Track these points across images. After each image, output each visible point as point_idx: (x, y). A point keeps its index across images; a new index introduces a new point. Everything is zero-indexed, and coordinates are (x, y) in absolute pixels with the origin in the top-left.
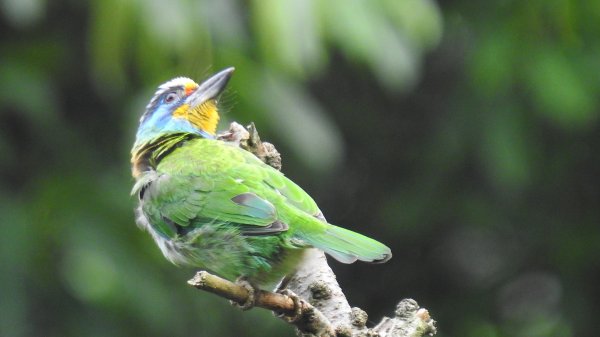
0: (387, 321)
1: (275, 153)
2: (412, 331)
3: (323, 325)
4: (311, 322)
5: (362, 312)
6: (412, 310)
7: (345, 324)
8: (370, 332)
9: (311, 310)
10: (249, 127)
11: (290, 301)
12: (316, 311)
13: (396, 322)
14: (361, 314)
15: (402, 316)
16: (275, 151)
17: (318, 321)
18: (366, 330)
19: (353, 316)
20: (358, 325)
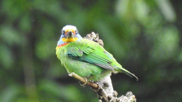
0: (123, 96)
1: (102, 43)
2: (129, 101)
3: (104, 94)
4: (101, 93)
5: (117, 93)
6: (131, 95)
7: (111, 95)
8: (117, 99)
9: (102, 89)
10: (97, 34)
11: (97, 86)
12: (103, 90)
13: (125, 97)
14: (116, 93)
15: (127, 96)
16: (103, 42)
17: (103, 93)
18: (116, 98)
19: (114, 93)
20: (115, 96)
